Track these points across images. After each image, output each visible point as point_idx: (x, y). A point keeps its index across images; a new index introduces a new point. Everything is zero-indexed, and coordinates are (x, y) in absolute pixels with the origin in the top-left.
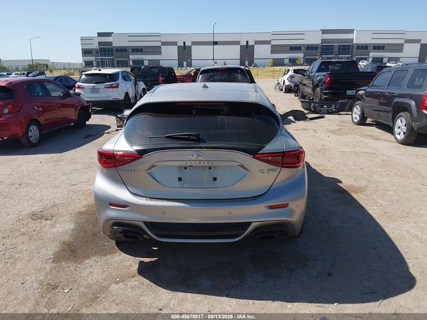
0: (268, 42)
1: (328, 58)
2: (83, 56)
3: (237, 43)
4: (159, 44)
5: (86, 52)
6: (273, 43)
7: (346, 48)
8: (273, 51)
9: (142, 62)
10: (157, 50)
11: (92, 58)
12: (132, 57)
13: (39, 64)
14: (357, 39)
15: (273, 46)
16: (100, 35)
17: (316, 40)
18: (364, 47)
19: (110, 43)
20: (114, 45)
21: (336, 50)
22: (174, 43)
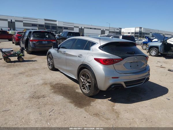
0: (22, 21)
1: (48, 30)
7: (55, 27)
8: (24, 25)
14: (58, 24)
15: (24, 23)
17: (43, 23)
18: (61, 28)
21: (51, 28)
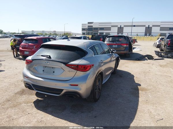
0: (159, 26)
2: (82, 31)
3: (144, 26)
4: (110, 26)
5: (83, 29)
6: (161, 26)
8: (161, 30)
9: (103, 33)
10: (109, 29)
11: (85, 32)
12: (100, 31)
13: (68, 33)
15: (161, 28)
16: (89, 23)
19: (92, 26)
20: (93, 27)
22: (117, 26)
